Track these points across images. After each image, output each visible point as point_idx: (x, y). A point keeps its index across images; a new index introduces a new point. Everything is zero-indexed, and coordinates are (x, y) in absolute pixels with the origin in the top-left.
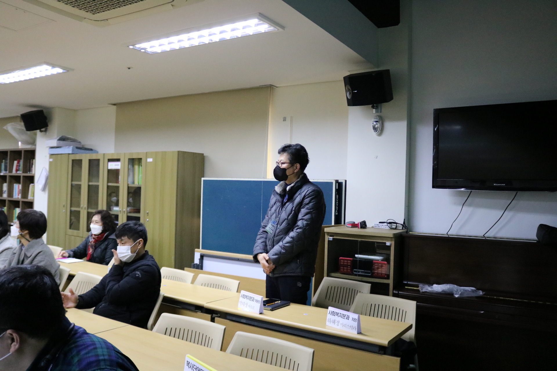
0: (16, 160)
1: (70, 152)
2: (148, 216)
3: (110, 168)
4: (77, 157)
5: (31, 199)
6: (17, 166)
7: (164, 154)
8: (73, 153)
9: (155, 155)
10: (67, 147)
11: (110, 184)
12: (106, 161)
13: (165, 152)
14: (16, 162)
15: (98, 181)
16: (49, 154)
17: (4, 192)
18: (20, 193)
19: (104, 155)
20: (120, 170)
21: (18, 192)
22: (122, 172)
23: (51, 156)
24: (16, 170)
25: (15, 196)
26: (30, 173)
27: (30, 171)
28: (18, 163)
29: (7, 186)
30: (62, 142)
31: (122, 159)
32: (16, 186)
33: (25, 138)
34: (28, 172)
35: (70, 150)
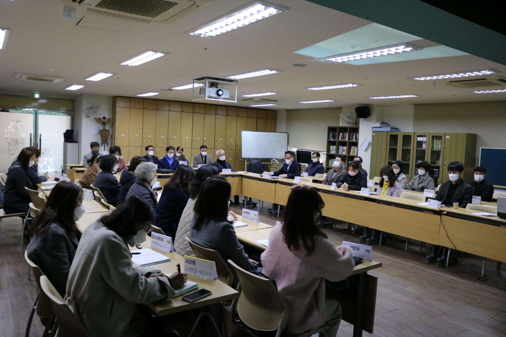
0: (341, 133)
1: (389, 130)
3: (418, 140)
4: (394, 133)
5: (352, 155)
6: (342, 136)
7: (457, 135)
8: (391, 131)
9: (451, 135)
10: (386, 127)
11: (418, 149)
12: (416, 136)
13: (458, 134)
14: (341, 134)
15: (410, 147)
16: (372, 131)
17: (331, 150)
18: (344, 151)
19: (415, 133)
20: (426, 141)
21: (342, 151)
22: (427, 143)
23: (374, 132)
24: (342, 139)
25: (340, 153)
26: (352, 140)
27: (352, 139)
28: (343, 134)
29: (335, 147)
30: (382, 125)
31: (428, 136)
32: (341, 147)
33: (351, 121)
34: (351, 140)
35: (388, 129)
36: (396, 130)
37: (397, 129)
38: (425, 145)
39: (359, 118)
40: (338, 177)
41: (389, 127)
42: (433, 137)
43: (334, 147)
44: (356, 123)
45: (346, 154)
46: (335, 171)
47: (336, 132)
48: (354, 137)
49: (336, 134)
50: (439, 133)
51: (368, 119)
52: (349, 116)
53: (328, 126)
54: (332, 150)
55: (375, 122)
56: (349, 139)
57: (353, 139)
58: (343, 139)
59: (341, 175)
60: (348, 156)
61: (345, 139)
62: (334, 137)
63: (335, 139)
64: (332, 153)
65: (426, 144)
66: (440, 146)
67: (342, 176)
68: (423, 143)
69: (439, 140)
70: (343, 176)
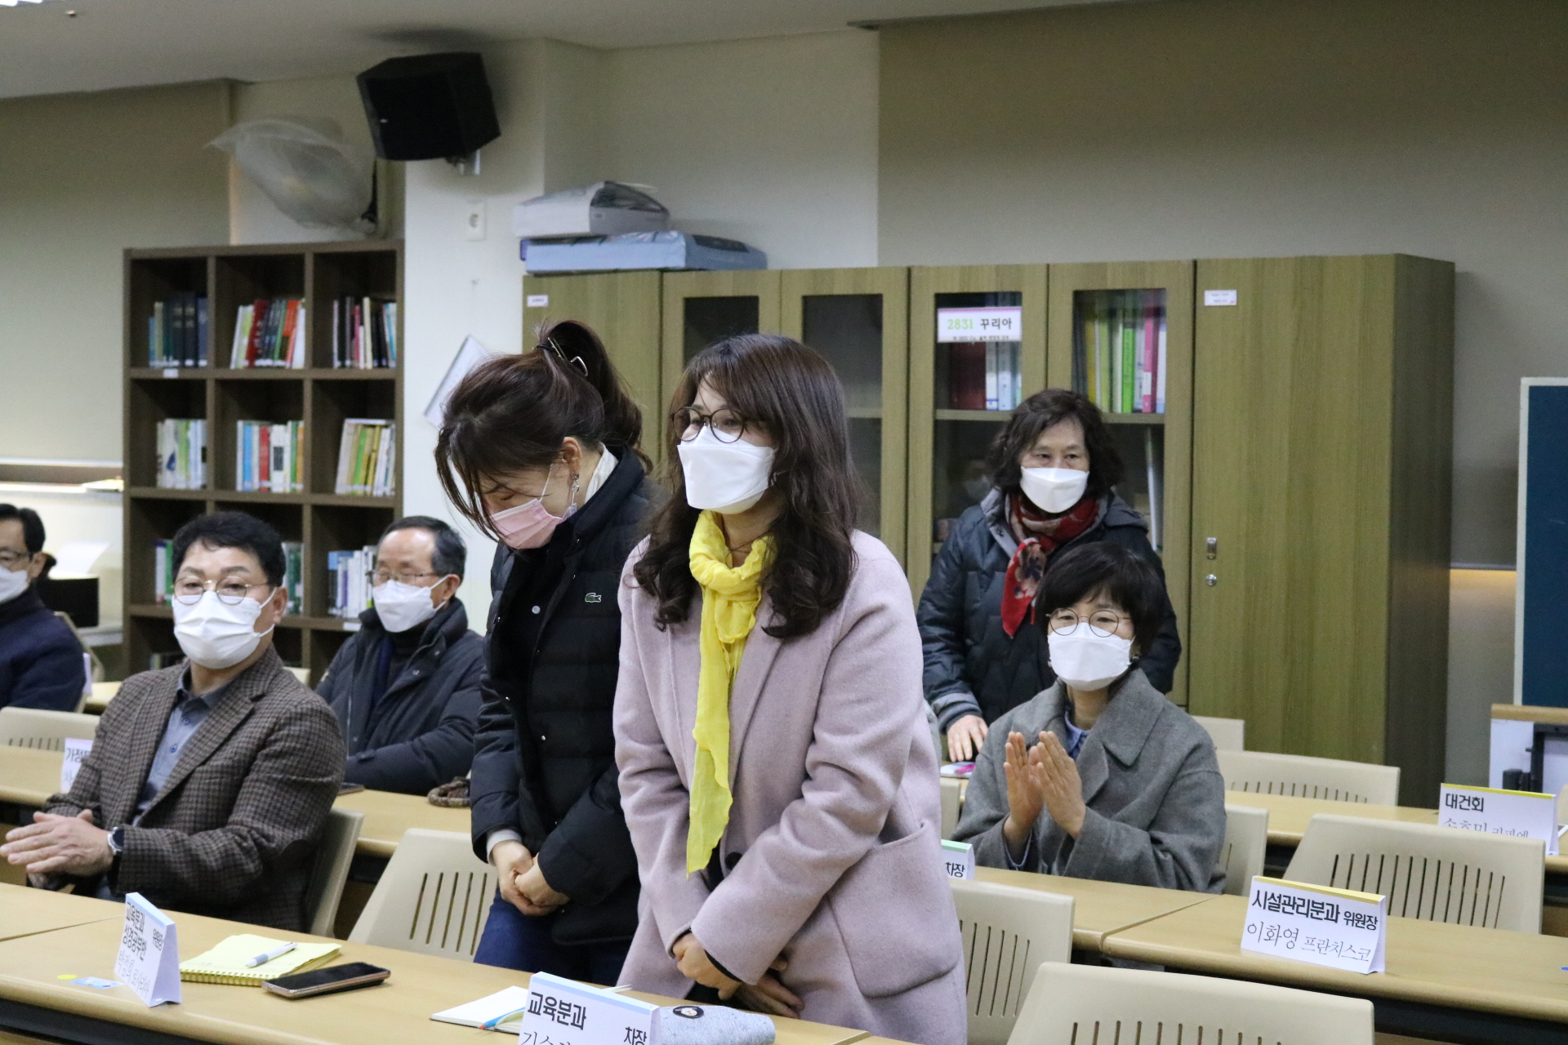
0: (246, 304)
1: (680, 263)
2: (1214, 558)
3: (947, 335)
5: (353, 496)
6: (254, 329)
8: (692, 266)
10: (649, 236)
11: (945, 415)
12: (925, 303)
13: (1321, 262)
14: (246, 315)
15: (880, 405)
16: (522, 269)
17: (165, 459)
18: (279, 466)
19: (914, 273)
20: (1014, 348)
21: (264, 460)
22: (1031, 358)
23: (536, 280)
24: (253, 354)
25: (247, 482)
26: (343, 366)
27: (342, 358)
28: (260, 315)
29: (197, 432)
30: (605, 212)
31: (1033, 294)
32: (248, 433)
33: (330, 191)
34: (337, 363)
35: (670, 252)
36: (732, 257)
37: (739, 247)
38: (1006, 377)
39: (397, 164)
40: (223, 771)
41: (674, 234)
42: (1086, 306)
43: (190, 434)
44: (371, 213)
45: (299, 487)
46: (187, 702)
47: (204, 295)
48: (364, 334)
49: (203, 318)
50: (1138, 268)
51: (477, 169)
52: (312, 148)
53: (128, 252)
54: (172, 459)
55: (541, 193)
56: (319, 353)
57: (354, 357)
58: (268, 354)
59: (263, 743)
60: (318, 509)
61: (283, 356)
62: (183, 345)
63: (196, 358)
64: (181, 486)
65: (1014, 372)
66: (1147, 378)
67: (268, 757)
68: (990, 359)
69: (1134, 326)
70: (279, 755)
